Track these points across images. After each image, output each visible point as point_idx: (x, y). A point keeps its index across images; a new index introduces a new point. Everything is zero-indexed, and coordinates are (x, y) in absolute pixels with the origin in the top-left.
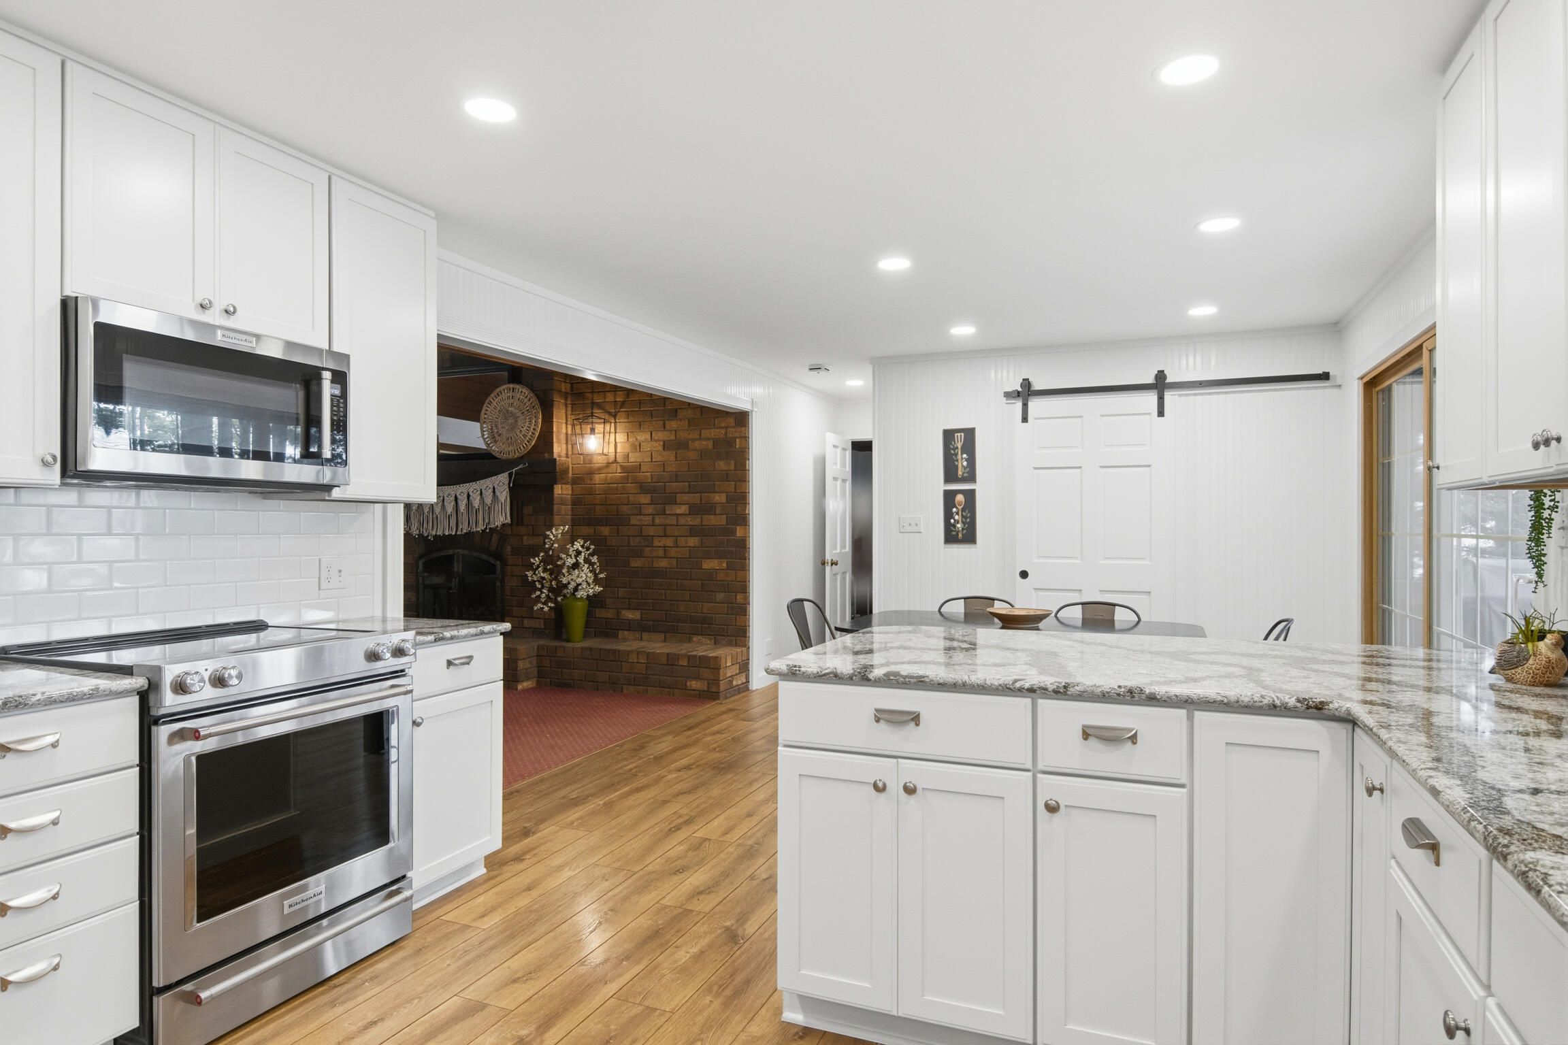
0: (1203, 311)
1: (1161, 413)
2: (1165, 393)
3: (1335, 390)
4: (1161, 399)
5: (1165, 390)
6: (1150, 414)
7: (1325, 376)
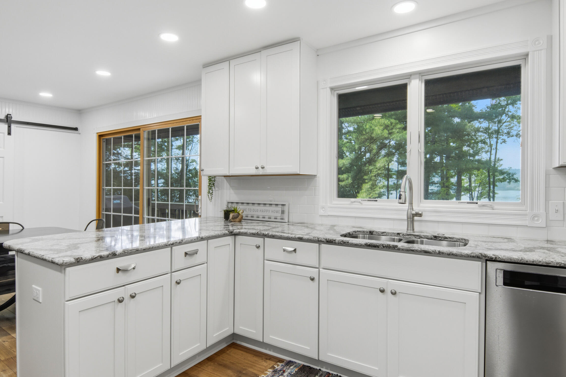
0: (46, 95)
1: (9, 134)
2: (12, 125)
3: (78, 135)
4: (9, 127)
5: (12, 124)
6: (3, 133)
7: (76, 129)
